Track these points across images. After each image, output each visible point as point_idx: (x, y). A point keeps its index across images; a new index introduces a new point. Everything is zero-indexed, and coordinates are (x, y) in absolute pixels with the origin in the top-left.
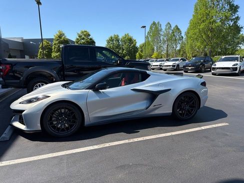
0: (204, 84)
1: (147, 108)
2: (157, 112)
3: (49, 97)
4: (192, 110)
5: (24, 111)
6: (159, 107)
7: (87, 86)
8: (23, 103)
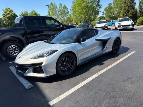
1: (102, 50)
3: (58, 50)
4: (118, 47)
7: (73, 41)
8: (34, 58)
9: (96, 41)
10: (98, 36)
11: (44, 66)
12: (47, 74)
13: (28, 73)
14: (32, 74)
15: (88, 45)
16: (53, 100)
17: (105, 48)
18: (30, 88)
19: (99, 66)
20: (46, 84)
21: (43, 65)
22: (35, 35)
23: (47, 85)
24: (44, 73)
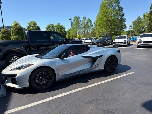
0: (119, 51)
1: (91, 67)
2: (97, 69)
4: (114, 66)
6: (97, 66)
7: (55, 57)
8: (13, 70)
9: (83, 58)
10: (88, 53)
12: (20, 85)
14: (10, 85)
15: (71, 61)
16: (10, 110)
17: (94, 66)
19: (82, 84)
20: (19, 95)
21: (16, 76)
23: (18, 96)
24: (17, 84)
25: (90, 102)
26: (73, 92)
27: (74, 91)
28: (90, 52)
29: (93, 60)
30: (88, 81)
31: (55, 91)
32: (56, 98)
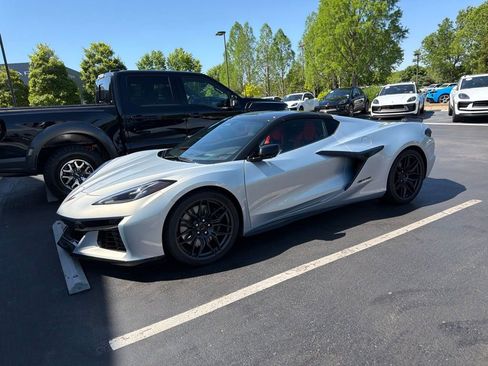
0: (428, 132)
1: (346, 188)
2: (363, 193)
3: (173, 182)
4: (414, 182)
5: (121, 219)
6: (366, 184)
7: (235, 154)
8: (103, 203)
9: (321, 158)
10: (334, 140)
11: (125, 228)
12: (133, 253)
13: (84, 245)
14: (95, 251)
15: (286, 169)
16: (126, 336)
17: (355, 184)
18: (78, 291)
19: (324, 242)
20: (131, 283)
22: (152, 130)
23: (131, 288)
24: (124, 250)
25: (380, 300)
26: (309, 269)
27: (311, 266)
28: (340, 138)
29: (353, 163)
30: (344, 235)
31: (248, 267)
32: (260, 289)
